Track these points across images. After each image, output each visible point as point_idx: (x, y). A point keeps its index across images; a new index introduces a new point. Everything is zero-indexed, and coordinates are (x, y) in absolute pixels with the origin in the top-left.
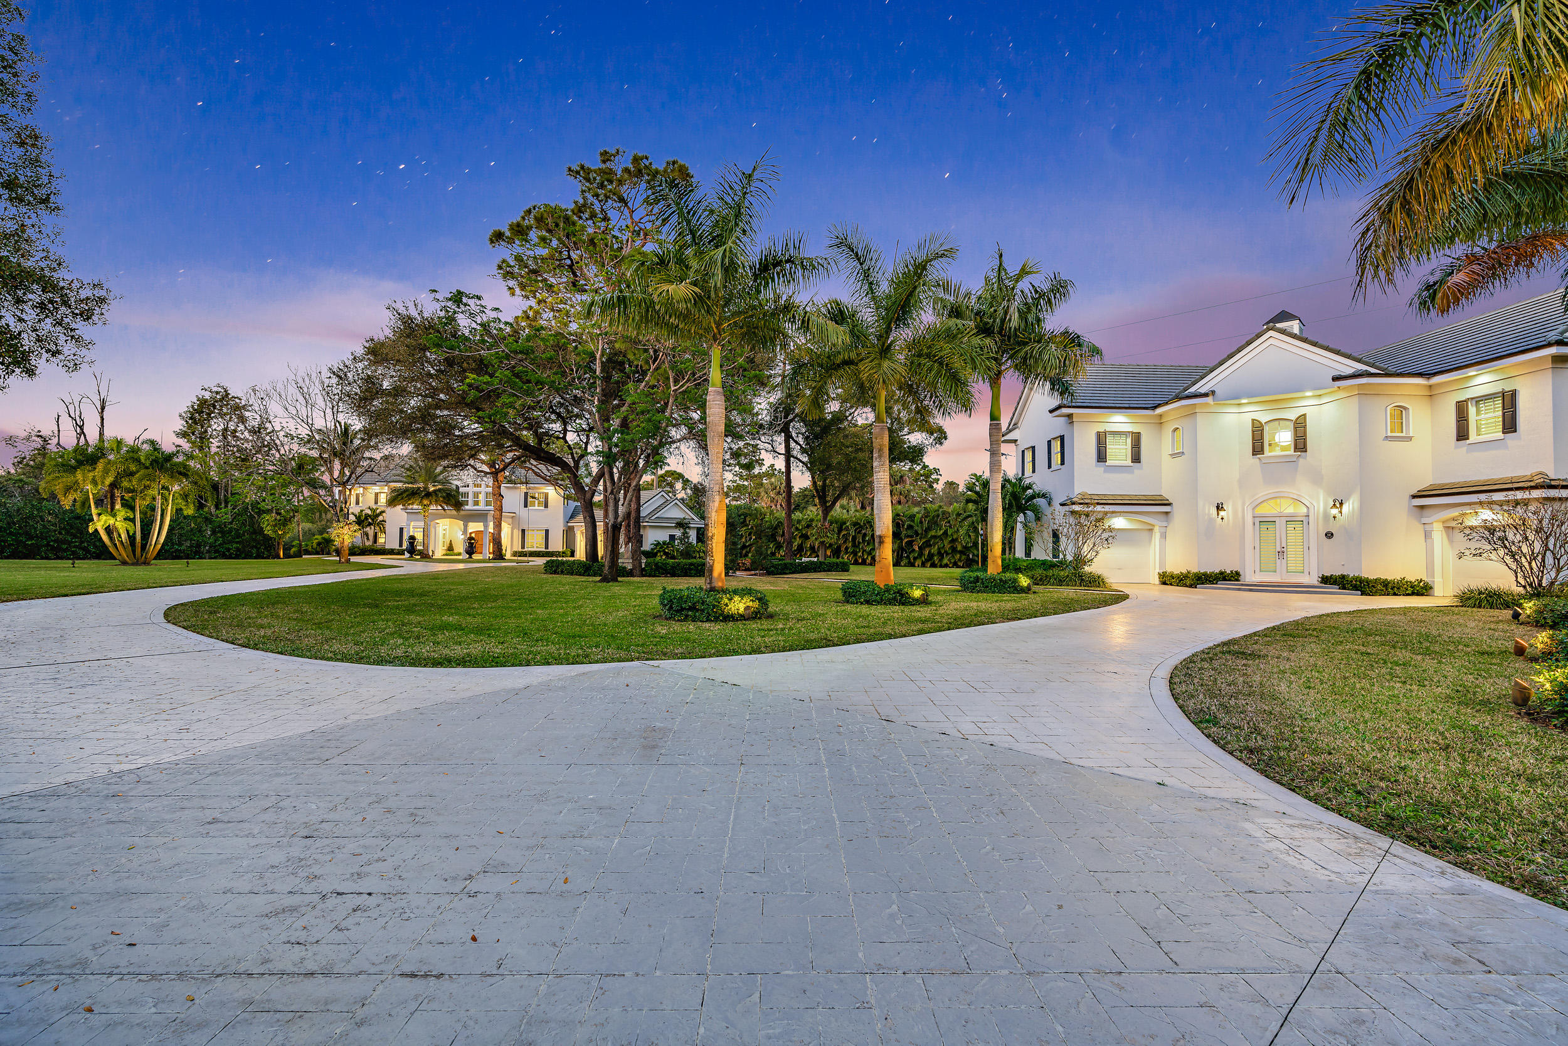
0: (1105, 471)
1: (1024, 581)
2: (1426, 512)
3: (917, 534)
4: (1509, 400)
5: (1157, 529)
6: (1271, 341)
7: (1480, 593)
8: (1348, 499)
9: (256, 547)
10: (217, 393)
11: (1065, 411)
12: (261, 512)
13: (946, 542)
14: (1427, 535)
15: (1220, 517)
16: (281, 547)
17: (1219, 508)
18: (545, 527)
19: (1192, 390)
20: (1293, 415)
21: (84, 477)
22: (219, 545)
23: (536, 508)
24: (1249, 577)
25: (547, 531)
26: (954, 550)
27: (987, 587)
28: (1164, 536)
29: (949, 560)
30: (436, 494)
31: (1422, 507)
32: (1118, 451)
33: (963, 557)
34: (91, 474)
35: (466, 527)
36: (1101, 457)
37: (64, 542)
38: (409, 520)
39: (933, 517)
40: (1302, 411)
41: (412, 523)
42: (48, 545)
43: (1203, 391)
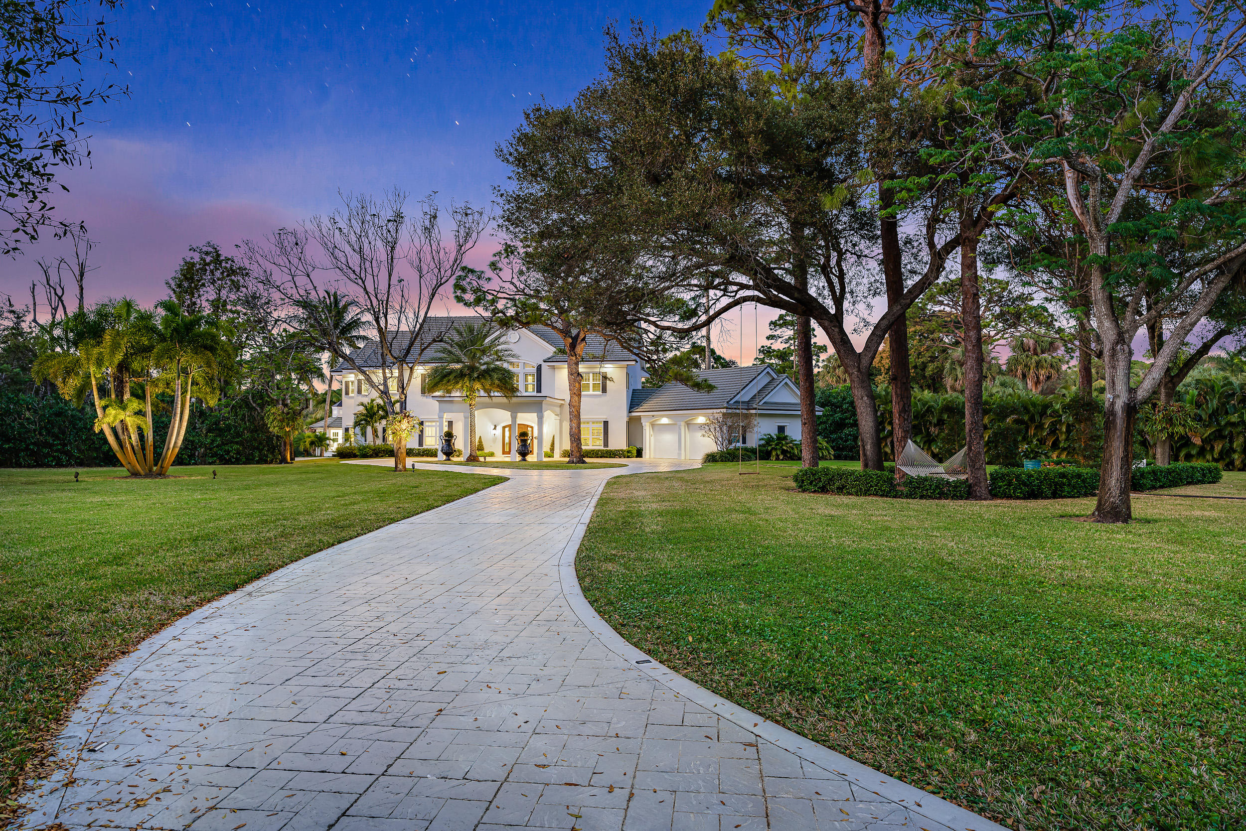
9: (257, 448)
10: (207, 253)
16: (288, 447)
18: (604, 417)
21: (87, 354)
22: (217, 446)
23: (591, 392)
25: (606, 423)
34: (96, 351)
35: (514, 419)
37: (46, 444)
38: (443, 411)
41: (445, 416)
42: (27, 449)
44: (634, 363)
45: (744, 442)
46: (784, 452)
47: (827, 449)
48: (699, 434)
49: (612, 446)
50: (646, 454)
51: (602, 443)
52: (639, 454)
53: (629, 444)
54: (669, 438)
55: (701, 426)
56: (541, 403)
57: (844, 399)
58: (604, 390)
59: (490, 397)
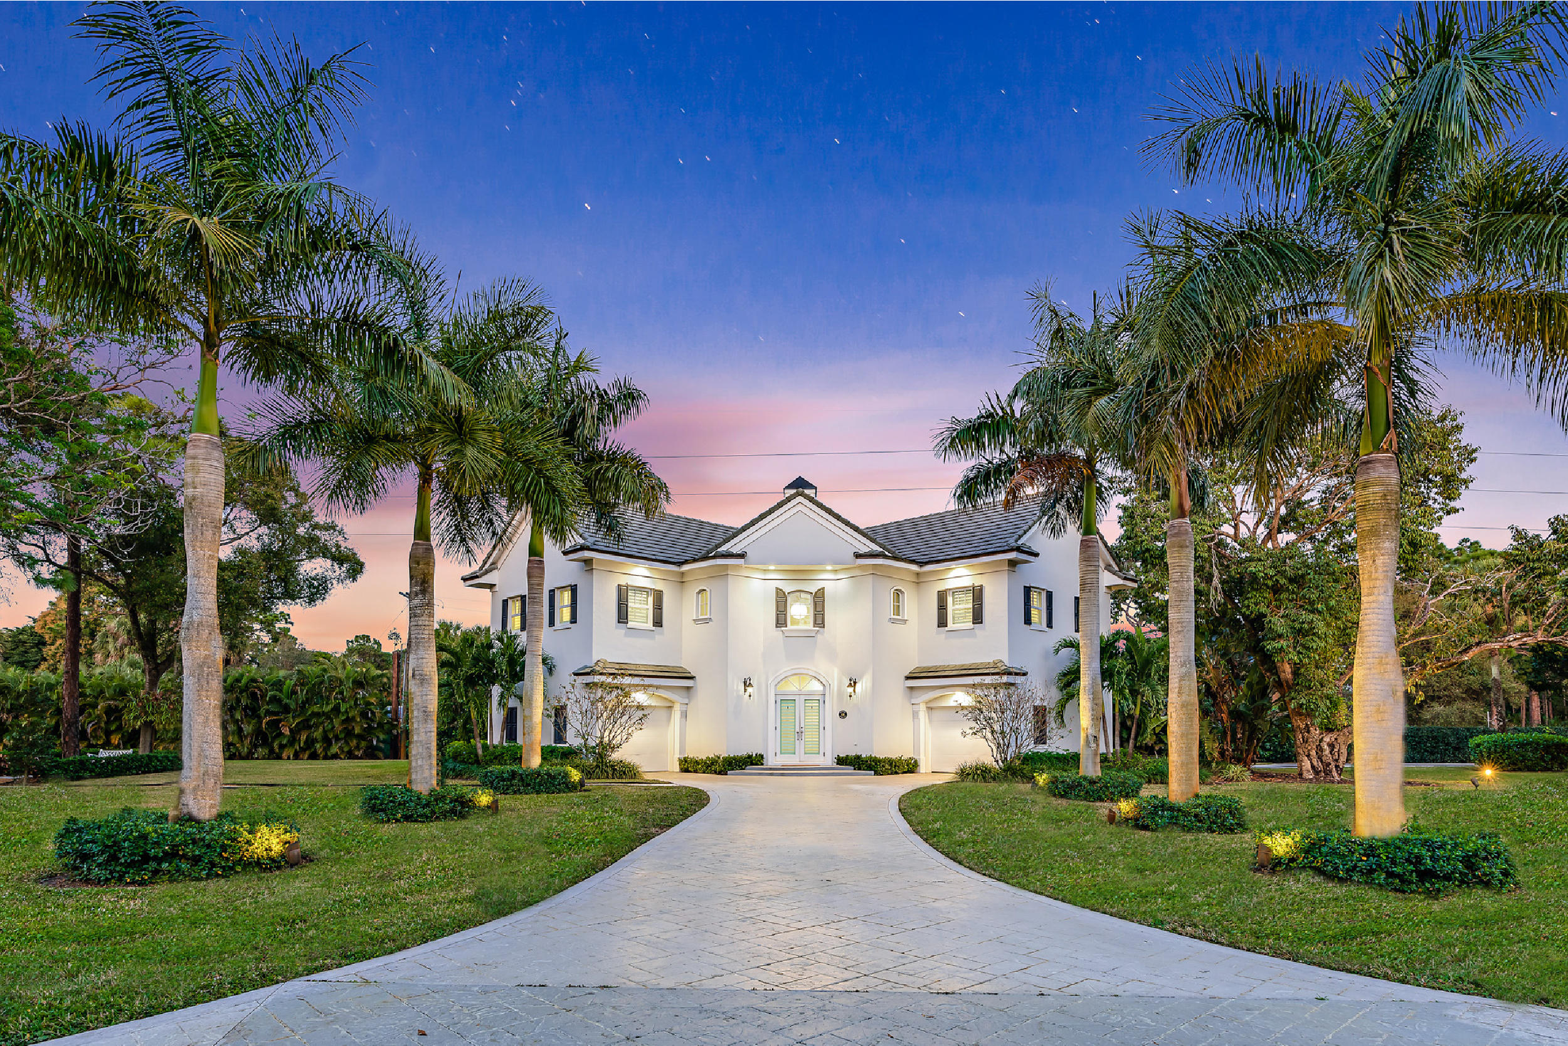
0: (626, 635)
1: (575, 775)
2: (915, 693)
3: (286, 709)
4: (978, 594)
5: (677, 708)
6: (800, 507)
7: (977, 769)
8: (861, 677)
11: (587, 554)
13: (336, 722)
14: (915, 715)
15: (747, 694)
17: (747, 684)
19: (723, 549)
20: (813, 587)
24: (771, 761)
26: (349, 734)
27: (529, 785)
28: (684, 715)
29: (341, 748)
31: (911, 688)
32: (640, 609)
33: (363, 744)
36: (623, 616)
39: (314, 685)
40: (820, 585)
43: (735, 551)
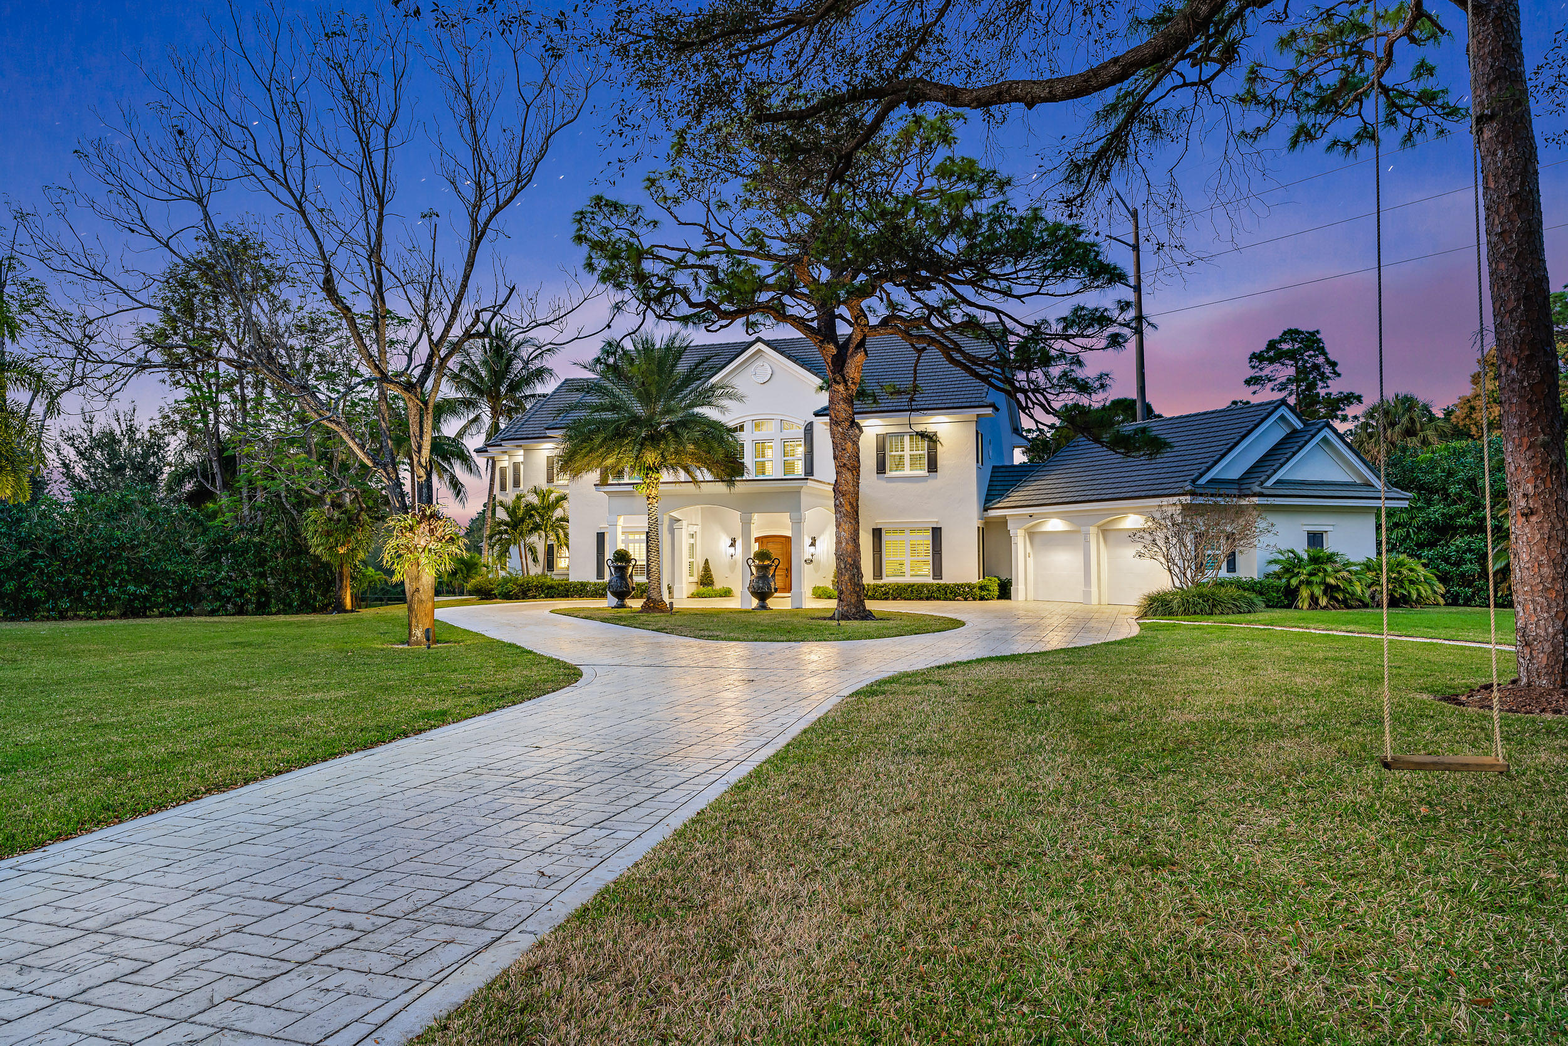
12: (302, 503)
16: (347, 583)
18: (933, 521)
23: (907, 472)
25: (937, 532)
30: (677, 435)
35: (746, 524)
38: (615, 513)
41: (621, 521)
44: (989, 411)
45: (1232, 567)
46: (1329, 589)
47: (1426, 580)
48: (1129, 552)
49: (950, 577)
50: (1019, 590)
51: (927, 569)
52: (1005, 591)
53: (985, 571)
54: (1065, 561)
55: (1134, 535)
56: (797, 493)
57: (1450, 474)
58: (933, 466)
59: (695, 481)
